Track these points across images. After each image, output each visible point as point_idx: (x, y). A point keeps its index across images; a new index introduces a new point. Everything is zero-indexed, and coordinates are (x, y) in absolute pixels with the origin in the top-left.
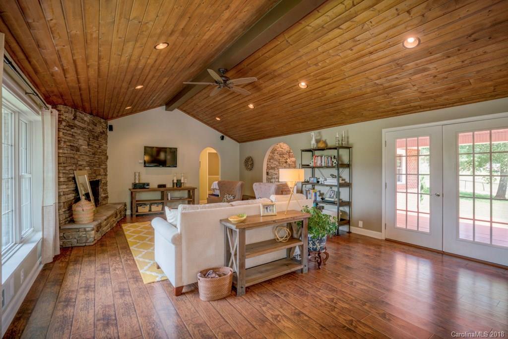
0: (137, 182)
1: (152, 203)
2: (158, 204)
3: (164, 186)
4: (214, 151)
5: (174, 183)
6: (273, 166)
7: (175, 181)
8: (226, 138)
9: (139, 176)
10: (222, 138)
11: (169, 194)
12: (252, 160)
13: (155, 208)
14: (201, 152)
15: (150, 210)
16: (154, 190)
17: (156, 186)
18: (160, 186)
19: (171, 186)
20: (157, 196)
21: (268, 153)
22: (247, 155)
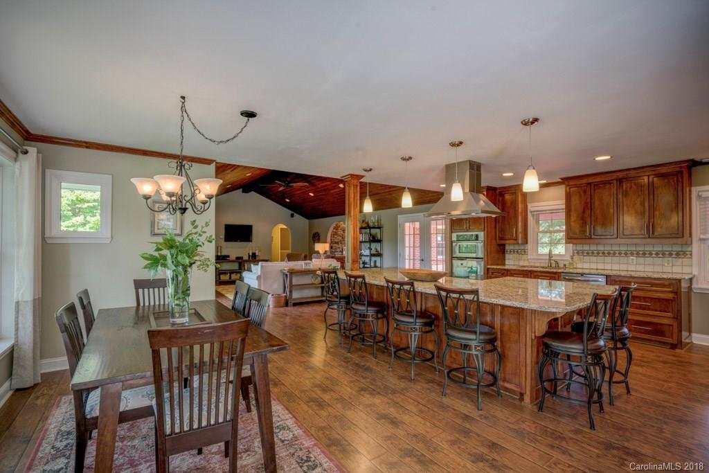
0: (219, 254)
1: (231, 272)
2: (237, 273)
3: (241, 258)
4: (285, 227)
5: (249, 256)
6: (337, 241)
7: (251, 254)
8: (297, 216)
9: (221, 249)
10: (292, 216)
11: (246, 265)
12: (319, 235)
13: (234, 277)
14: (273, 228)
15: (230, 278)
16: (233, 261)
17: (234, 259)
18: (237, 258)
19: (247, 258)
20: (235, 266)
21: (331, 229)
22: (315, 231)
